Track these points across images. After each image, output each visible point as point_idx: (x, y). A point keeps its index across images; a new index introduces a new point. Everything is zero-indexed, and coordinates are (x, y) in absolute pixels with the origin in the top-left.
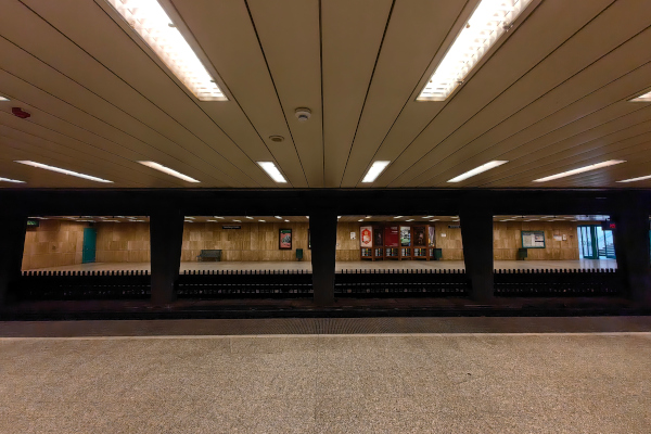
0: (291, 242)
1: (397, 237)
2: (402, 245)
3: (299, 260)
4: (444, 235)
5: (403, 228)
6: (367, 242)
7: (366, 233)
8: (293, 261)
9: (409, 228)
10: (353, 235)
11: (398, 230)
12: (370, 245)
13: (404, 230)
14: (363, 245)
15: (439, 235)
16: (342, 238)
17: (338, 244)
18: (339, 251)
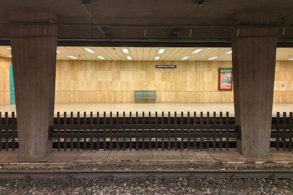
16: (288, 78)
17: (283, 86)
18: (284, 93)
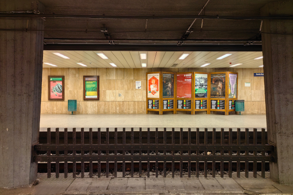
0: (63, 92)
1: (192, 86)
2: (197, 96)
3: (73, 113)
4: (247, 85)
5: (198, 76)
6: (154, 93)
7: (153, 81)
8: (66, 114)
9: (205, 76)
10: (139, 84)
11: (192, 78)
12: (157, 95)
13: (200, 78)
14: (150, 95)
15: (243, 84)
16: (126, 87)
17: (120, 95)
18: (122, 103)
